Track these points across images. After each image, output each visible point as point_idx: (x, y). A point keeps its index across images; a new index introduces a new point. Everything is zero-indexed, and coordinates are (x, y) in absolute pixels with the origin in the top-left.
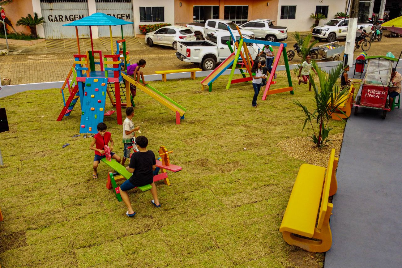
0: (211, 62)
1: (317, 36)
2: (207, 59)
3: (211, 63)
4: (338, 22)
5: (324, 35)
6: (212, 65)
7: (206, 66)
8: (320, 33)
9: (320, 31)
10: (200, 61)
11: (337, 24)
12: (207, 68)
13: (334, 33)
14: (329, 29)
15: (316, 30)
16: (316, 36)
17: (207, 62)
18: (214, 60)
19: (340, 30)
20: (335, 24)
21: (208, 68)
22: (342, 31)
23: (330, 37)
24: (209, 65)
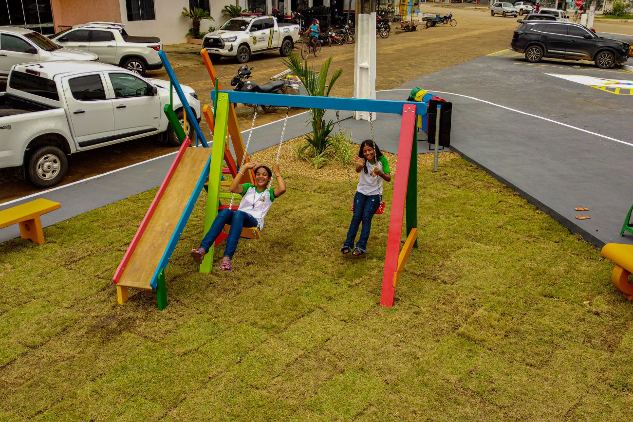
0: (52, 157)
1: (217, 52)
2: (40, 152)
3: (55, 162)
4: (248, 23)
5: (231, 50)
6: (57, 166)
7: (40, 171)
8: (222, 47)
9: (221, 42)
10: (19, 161)
11: (246, 28)
12: (44, 176)
13: (245, 44)
14: (236, 38)
15: (211, 41)
16: (214, 52)
17: (41, 160)
18: (60, 152)
19: (255, 38)
20: (243, 27)
21: (48, 175)
22: (257, 39)
23: (241, 53)
24: (49, 167)
